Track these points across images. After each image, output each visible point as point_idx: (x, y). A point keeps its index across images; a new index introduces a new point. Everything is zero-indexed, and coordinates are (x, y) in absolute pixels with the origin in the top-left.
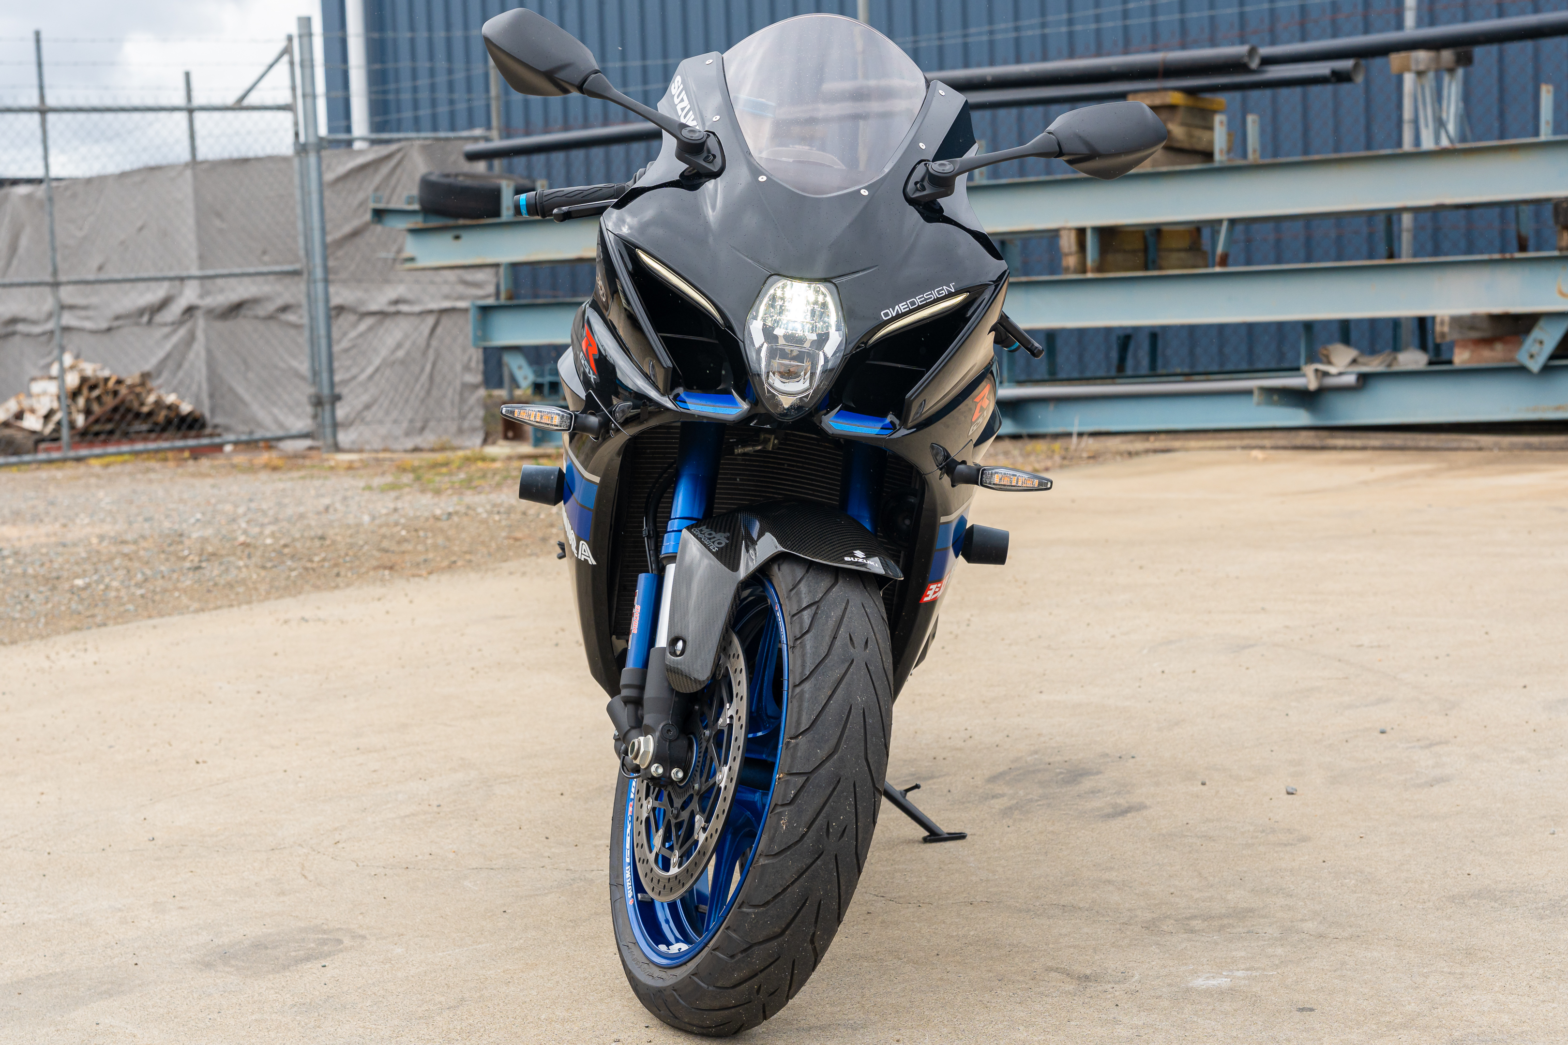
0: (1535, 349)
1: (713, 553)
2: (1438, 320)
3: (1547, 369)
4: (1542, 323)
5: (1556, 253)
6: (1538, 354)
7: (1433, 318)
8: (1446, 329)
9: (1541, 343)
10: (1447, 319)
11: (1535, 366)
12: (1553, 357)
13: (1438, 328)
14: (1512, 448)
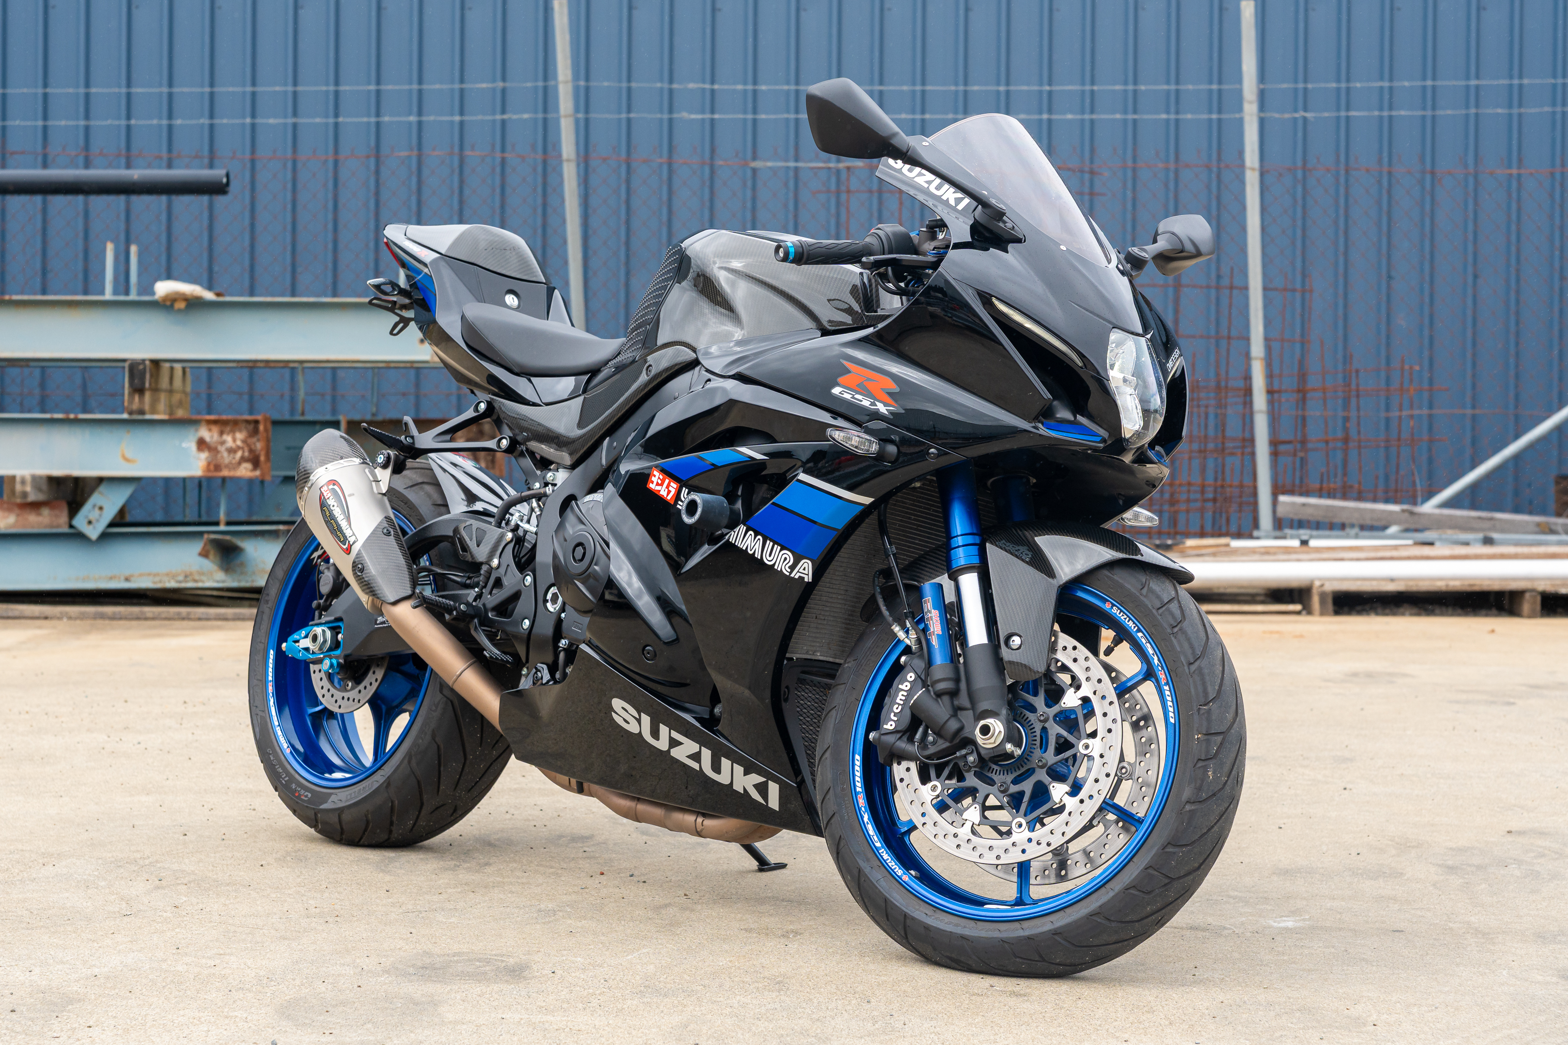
0: (94, 515)
1: (1027, 563)
2: (18, 479)
3: (105, 536)
4: (102, 488)
5: (125, 416)
6: (98, 521)
7: (13, 478)
8: (28, 489)
9: (101, 508)
10: (29, 479)
11: (93, 533)
12: (111, 525)
13: (18, 487)
14: (82, 617)
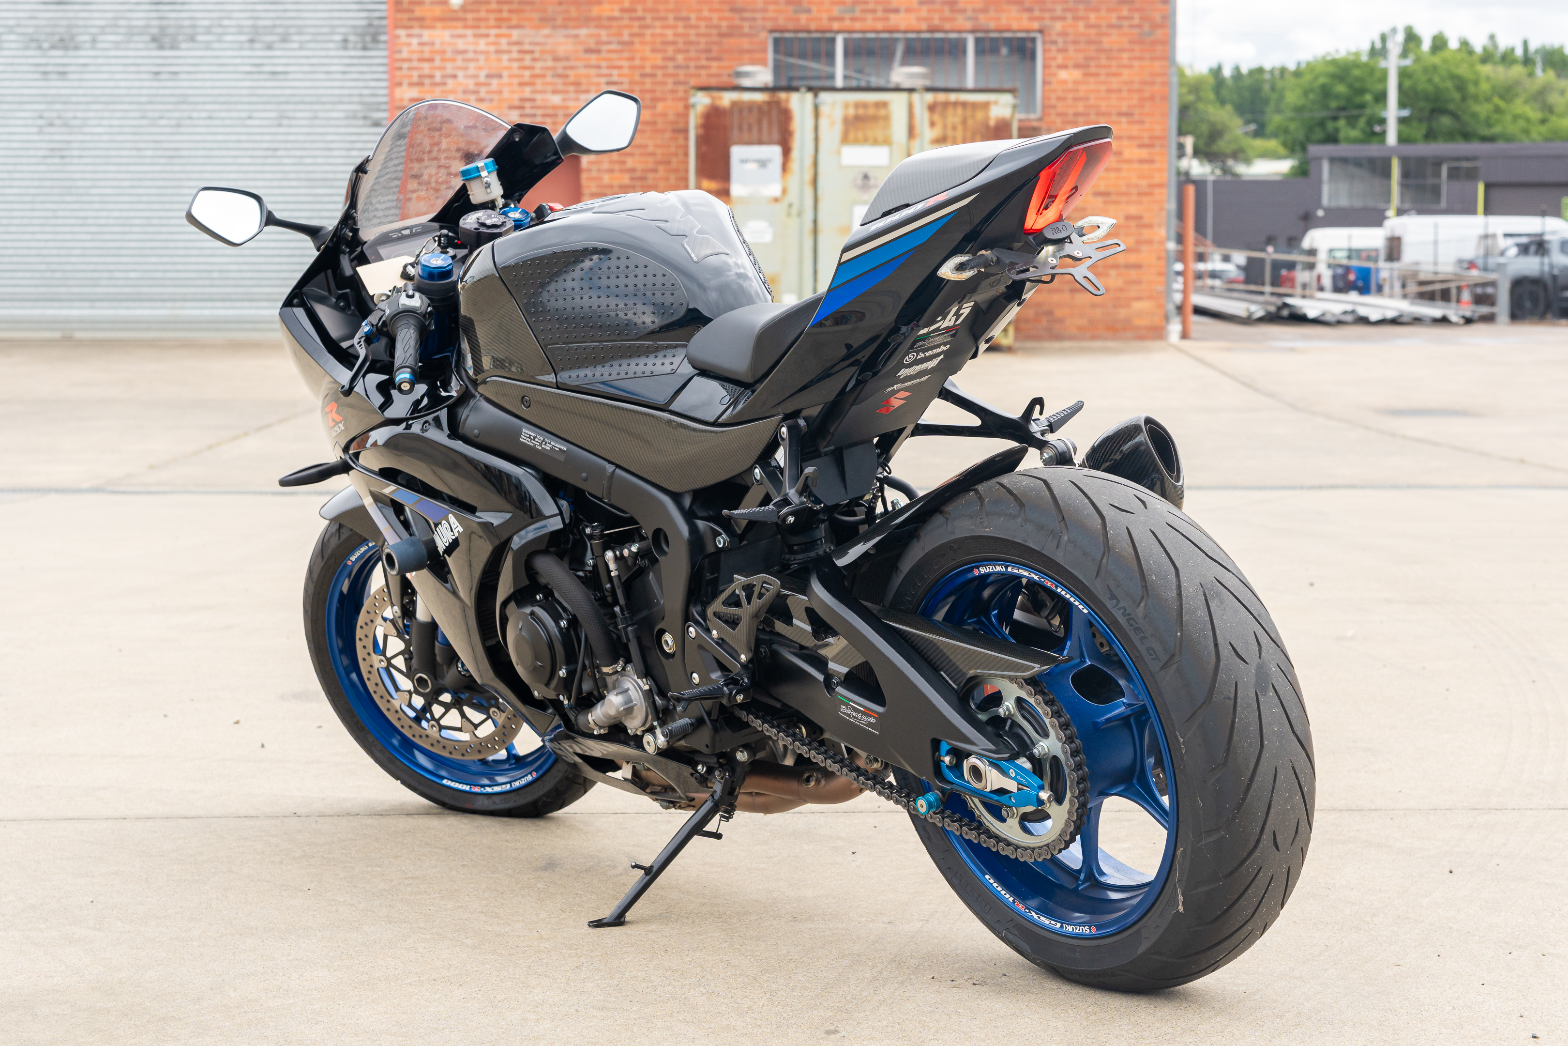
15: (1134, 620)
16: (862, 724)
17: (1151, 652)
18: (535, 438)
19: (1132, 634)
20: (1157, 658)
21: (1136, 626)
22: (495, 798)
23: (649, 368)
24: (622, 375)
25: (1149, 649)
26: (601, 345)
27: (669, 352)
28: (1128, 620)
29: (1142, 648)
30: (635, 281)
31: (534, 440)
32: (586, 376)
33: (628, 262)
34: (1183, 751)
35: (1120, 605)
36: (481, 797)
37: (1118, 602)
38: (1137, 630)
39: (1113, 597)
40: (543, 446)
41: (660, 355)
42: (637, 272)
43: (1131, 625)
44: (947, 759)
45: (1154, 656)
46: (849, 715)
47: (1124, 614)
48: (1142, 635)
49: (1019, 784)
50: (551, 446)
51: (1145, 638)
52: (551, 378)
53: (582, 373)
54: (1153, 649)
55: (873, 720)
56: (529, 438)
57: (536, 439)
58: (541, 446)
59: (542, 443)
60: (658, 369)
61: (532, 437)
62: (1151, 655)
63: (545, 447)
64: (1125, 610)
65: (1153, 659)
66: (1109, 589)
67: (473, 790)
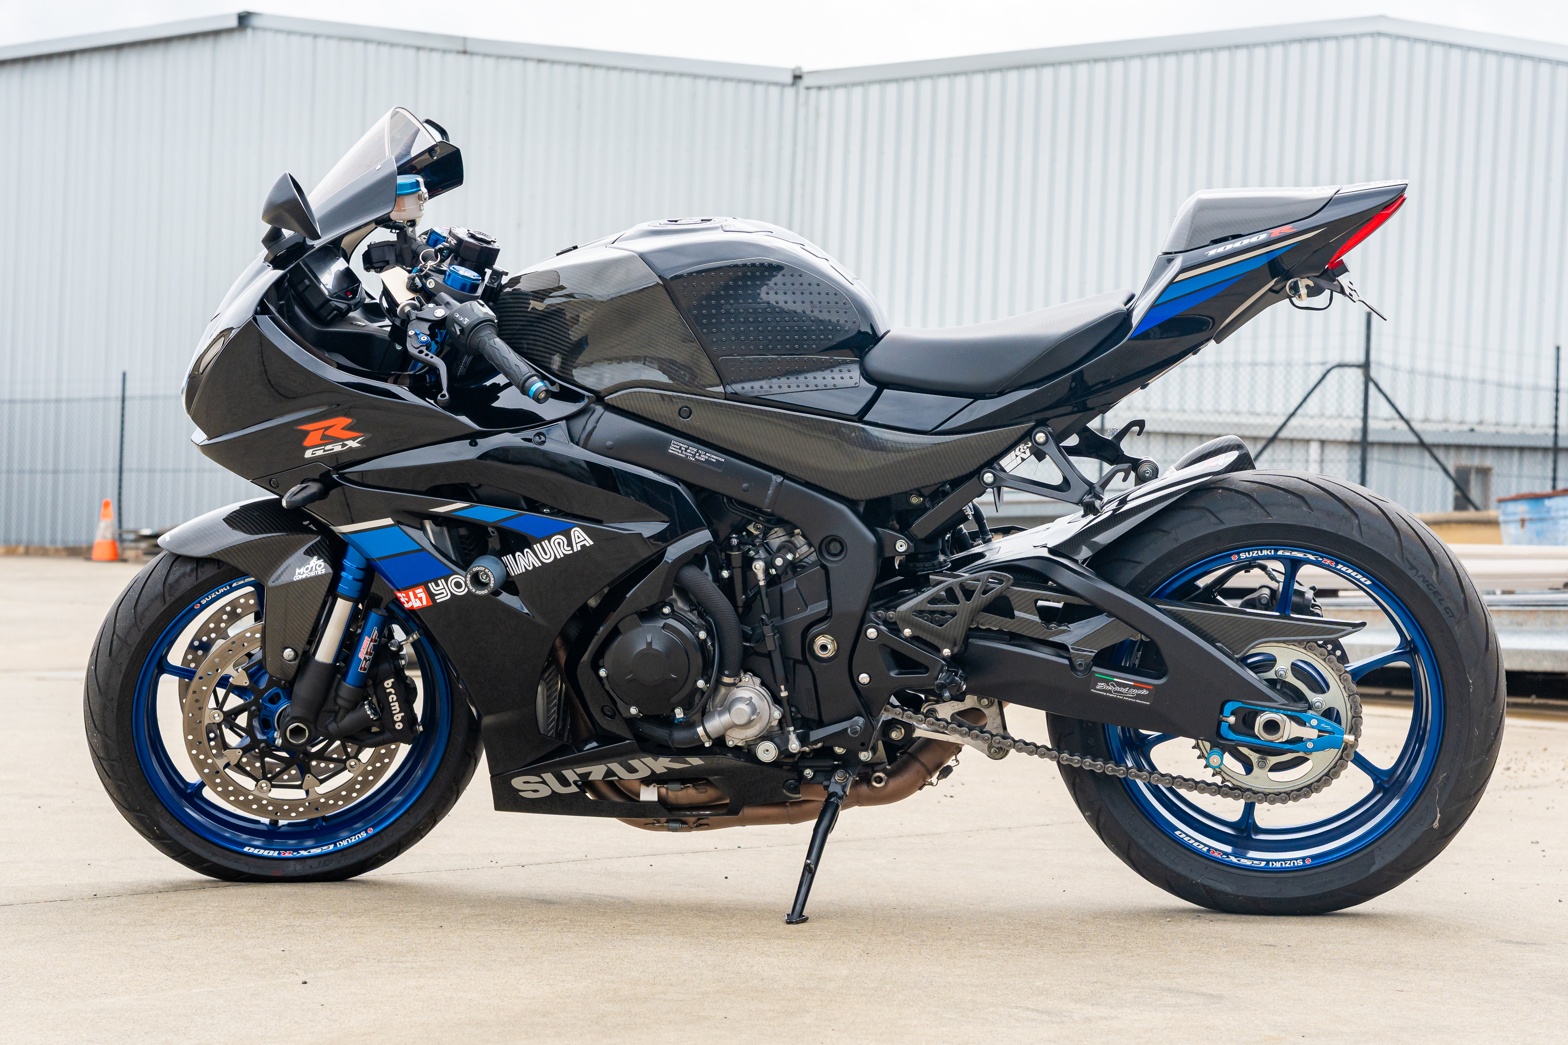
15: (1432, 585)
16: (1129, 697)
17: (1448, 610)
18: (686, 449)
19: (1432, 597)
20: (1453, 616)
21: (1434, 590)
22: (309, 862)
23: (829, 382)
24: (794, 388)
25: (1446, 608)
26: (779, 358)
27: (844, 368)
28: (1428, 585)
29: (1441, 608)
30: (811, 298)
31: (686, 451)
32: (761, 387)
33: (801, 280)
34: (1471, 690)
35: (1420, 574)
36: (292, 862)
37: (1418, 571)
38: (1436, 593)
39: (1412, 567)
40: (697, 457)
41: (836, 370)
42: (811, 289)
43: (1431, 590)
44: (1232, 719)
45: (1451, 615)
46: (1110, 692)
47: (1424, 581)
48: (1440, 597)
49: (1320, 731)
50: (707, 458)
51: (1442, 600)
52: (720, 389)
53: (757, 385)
54: (1448, 608)
55: (1145, 692)
56: (680, 449)
57: (688, 451)
58: (694, 457)
59: (695, 455)
60: (839, 382)
61: (683, 449)
62: (1448, 613)
63: (699, 458)
64: (1424, 577)
65: (1450, 617)
66: (1408, 561)
67: (282, 855)
